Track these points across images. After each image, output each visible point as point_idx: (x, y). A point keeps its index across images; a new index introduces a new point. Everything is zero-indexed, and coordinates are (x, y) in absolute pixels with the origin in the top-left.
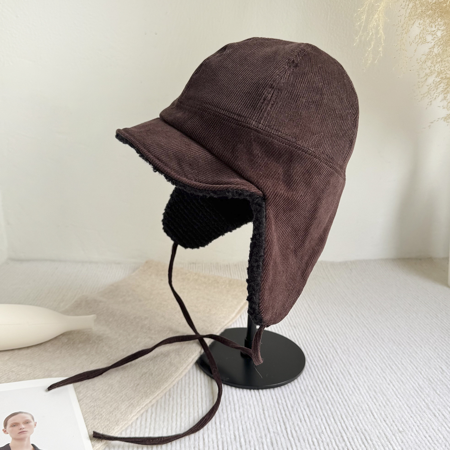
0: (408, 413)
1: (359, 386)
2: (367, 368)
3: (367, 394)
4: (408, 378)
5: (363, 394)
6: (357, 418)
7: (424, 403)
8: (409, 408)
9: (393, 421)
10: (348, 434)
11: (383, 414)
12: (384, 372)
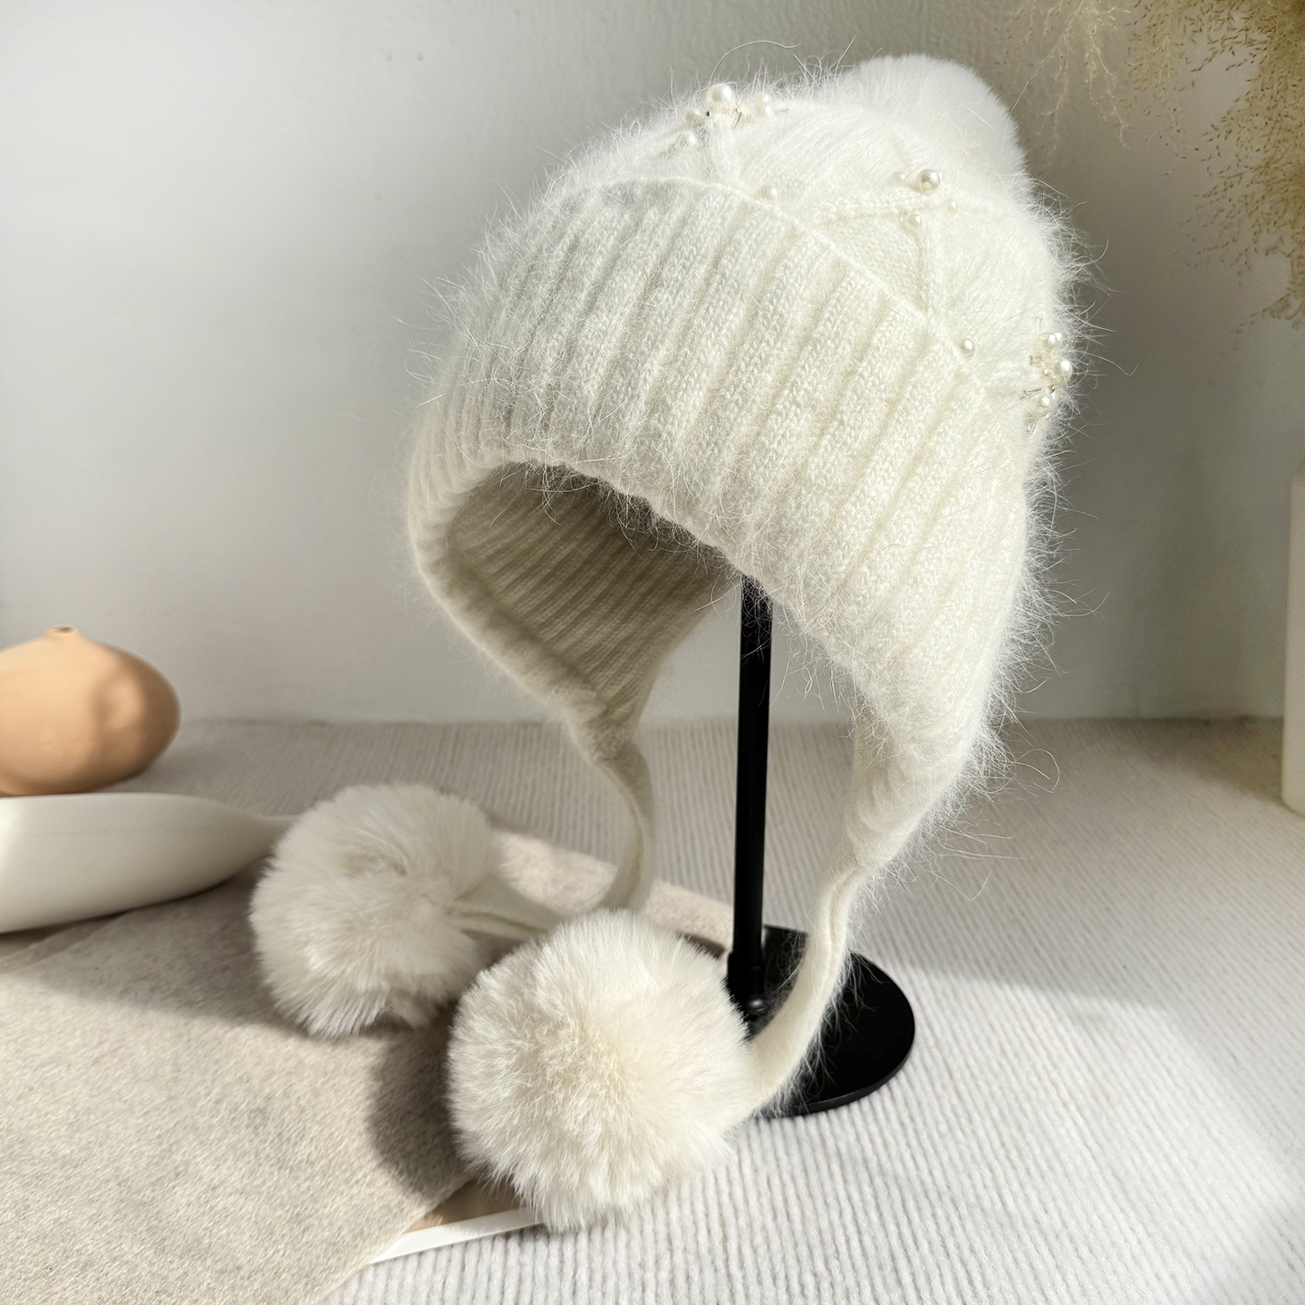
0: (1114, 1197)
1: (970, 1106)
2: (1003, 1050)
3: (994, 1136)
4: (1127, 1085)
5: (982, 1134)
6: (951, 1210)
7: (1166, 1167)
8: (1119, 1180)
9: (1064, 1224)
10: (916, 1262)
11: (1034, 1197)
12: (1055, 1066)
